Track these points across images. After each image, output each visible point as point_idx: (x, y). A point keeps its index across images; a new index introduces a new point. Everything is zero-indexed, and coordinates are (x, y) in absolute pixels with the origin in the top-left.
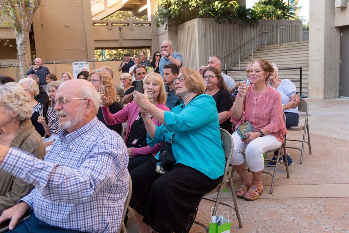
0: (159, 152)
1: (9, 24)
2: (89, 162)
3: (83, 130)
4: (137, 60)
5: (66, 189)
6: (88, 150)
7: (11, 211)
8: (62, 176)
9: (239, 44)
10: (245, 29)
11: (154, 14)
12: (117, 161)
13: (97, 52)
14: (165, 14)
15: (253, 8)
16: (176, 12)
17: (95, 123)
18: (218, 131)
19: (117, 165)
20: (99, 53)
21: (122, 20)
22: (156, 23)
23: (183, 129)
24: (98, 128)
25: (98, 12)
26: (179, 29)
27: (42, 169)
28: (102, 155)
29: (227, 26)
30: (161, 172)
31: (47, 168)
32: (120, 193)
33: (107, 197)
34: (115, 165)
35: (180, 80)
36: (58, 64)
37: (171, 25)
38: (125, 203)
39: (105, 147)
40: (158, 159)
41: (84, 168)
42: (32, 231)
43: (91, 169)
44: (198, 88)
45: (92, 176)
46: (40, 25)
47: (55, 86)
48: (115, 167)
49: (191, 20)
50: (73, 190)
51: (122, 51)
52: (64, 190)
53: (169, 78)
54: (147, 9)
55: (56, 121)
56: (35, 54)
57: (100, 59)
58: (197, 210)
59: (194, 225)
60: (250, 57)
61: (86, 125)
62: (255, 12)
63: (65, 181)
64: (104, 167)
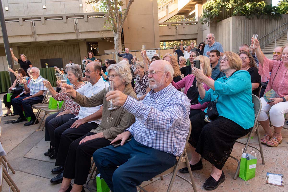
0: (207, 108)
1: (110, 28)
2: (169, 108)
3: (164, 91)
4: (189, 48)
5: (157, 122)
6: (167, 103)
7: (122, 135)
8: (155, 114)
9: (264, 34)
10: (270, 22)
11: (200, 16)
12: (185, 110)
13: (161, 43)
14: (208, 15)
15: (278, 6)
16: (216, 13)
17: (170, 87)
18: (251, 97)
19: (184, 112)
20: (162, 44)
21: (178, 21)
22: (201, 22)
23: (227, 93)
24: (172, 90)
25: (162, 18)
26: (218, 25)
27: (145, 109)
28: (176, 105)
29: (255, 21)
30: (208, 121)
31: (148, 109)
32: (184, 131)
33: (177, 132)
34: (183, 112)
35: (224, 61)
36: (137, 52)
37: (212, 23)
38: (187, 137)
39: (178, 101)
40: (206, 113)
41: (166, 111)
42: (134, 147)
43: (170, 112)
44: (238, 66)
45: (171, 116)
46: (127, 28)
47: (140, 65)
48: (183, 113)
49: (227, 18)
50: (161, 123)
51: (177, 42)
52: (156, 123)
53: (214, 59)
54: (195, 12)
55: (140, 87)
56: (124, 46)
57: (163, 48)
58: (233, 148)
59: (229, 158)
60: (274, 43)
61: (166, 88)
62: (280, 9)
63: (157, 117)
64: (178, 112)
